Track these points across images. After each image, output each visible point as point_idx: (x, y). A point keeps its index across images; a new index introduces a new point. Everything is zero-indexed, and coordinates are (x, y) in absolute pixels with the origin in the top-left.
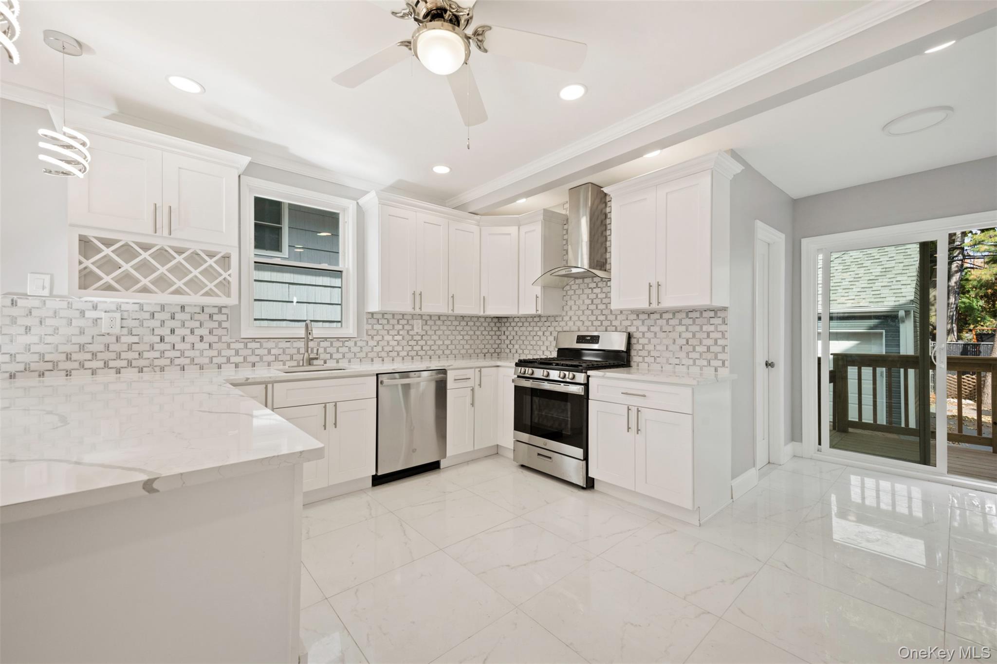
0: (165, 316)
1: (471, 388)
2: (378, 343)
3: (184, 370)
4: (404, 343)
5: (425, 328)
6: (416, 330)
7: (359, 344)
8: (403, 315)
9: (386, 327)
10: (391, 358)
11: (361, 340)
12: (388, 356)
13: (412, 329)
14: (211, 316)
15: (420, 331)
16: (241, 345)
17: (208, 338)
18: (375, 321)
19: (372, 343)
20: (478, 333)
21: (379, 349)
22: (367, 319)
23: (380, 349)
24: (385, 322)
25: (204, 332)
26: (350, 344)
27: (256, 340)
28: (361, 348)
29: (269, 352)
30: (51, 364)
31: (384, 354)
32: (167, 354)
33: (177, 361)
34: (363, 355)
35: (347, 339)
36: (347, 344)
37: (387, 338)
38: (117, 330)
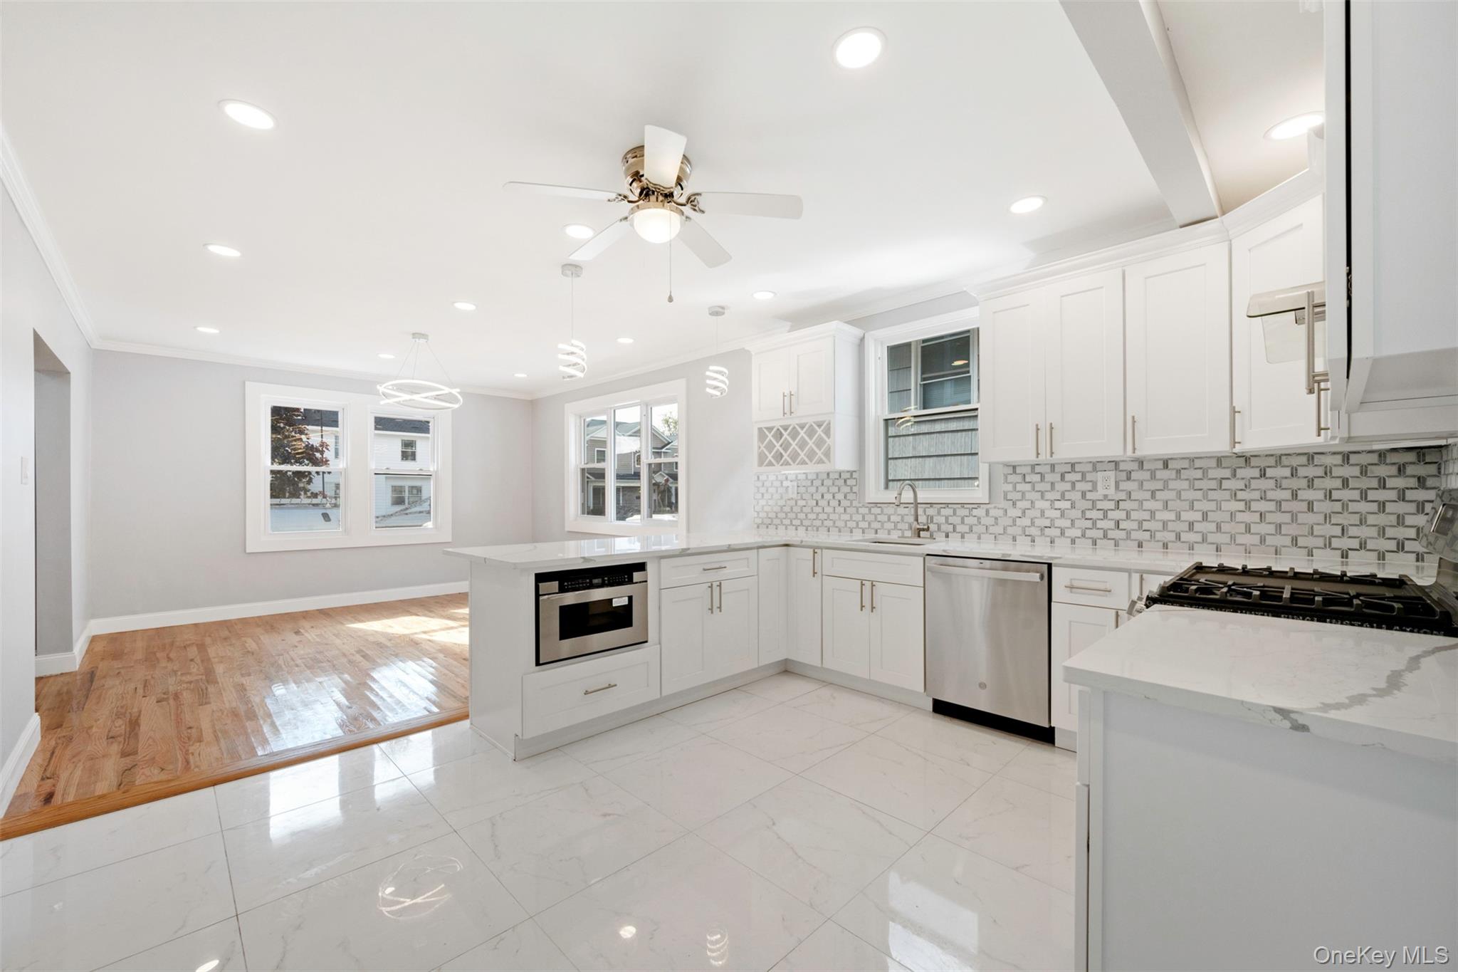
0: (817, 483)
2: (1024, 512)
4: (1076, 514)
5: (1125, 486)
6: (1101, 491)
7: (992, 512)
8: (1073, 465)
9: (1039, 487)
10: (1049, 539)
11: (995, 507)
12: (1042, 534)
13: (1094, 489)
14: (845, 481)
15: (1111, 492)
16: (866, 511)
17: (845, 503)
18: (1019, 478)
19: (1013, 513)
21: (1027, 522)
22: (1006, 476)
23: (1028, 522)
24: (1037, 478)
25: (840, 496)
26: (980, 512)
27: (879, 505)
28: (996, 519)
31: (1034, 531)
34: (999, 529)
35: (976, 506)
36: (975, 512)
37: (1040, 504)
38: (795, 496)
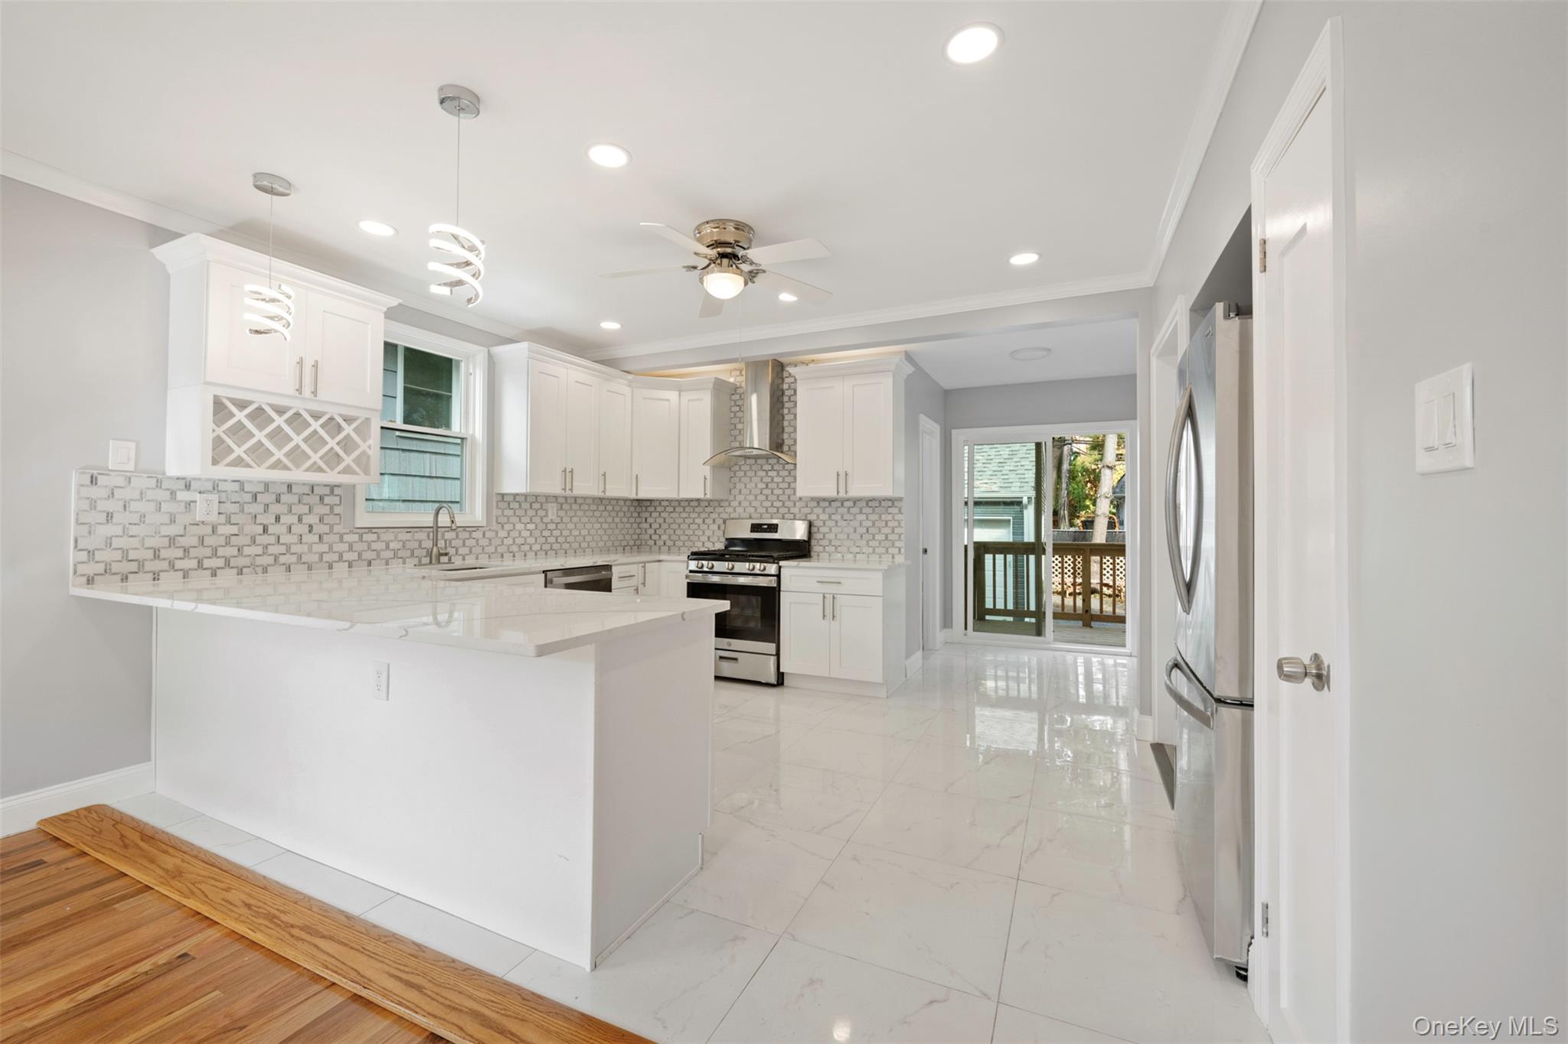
0: (269, 498)
1: (636, 588)
2: (509, 533)
3: (290, 571)
4: (537, 533)
5: (560, 513)
6: (550, 517)
7: (488, 535)
8: (537, 497)
9: (518, 513)
10: (523, 553)
11: (490, 530)
12: (520, 550)
13: (546, 516)
14: (321, 498)
15: (554, 518)
16: (356, 537)
17: (319, 528)
18: (505, 505)
19: (503, 534)
20: (617, 520)
21: (509, 541)
22: (497, 503)
23: (511, 542)
24: (516, 505)
25: (312, 519)
26: (478, 535)
27: (374, 530)
28: (490, 540)
29: (387, 547)
30: (136, 563)
31: (514, 548)
32: (272, 550)
33: (282, 559)
34: (491, 549)
35: (474, 529)
36: (474, 535)
37: (519, 526)
38: (213, 518)
